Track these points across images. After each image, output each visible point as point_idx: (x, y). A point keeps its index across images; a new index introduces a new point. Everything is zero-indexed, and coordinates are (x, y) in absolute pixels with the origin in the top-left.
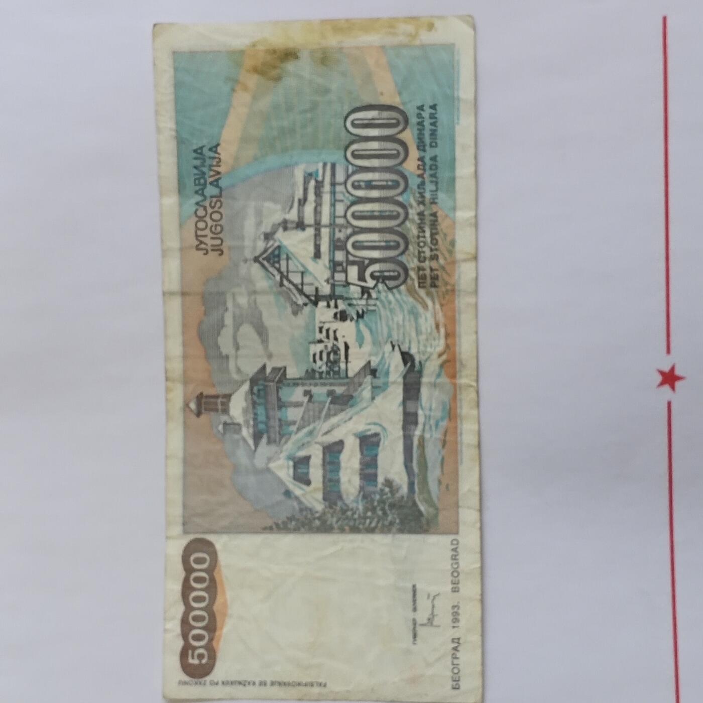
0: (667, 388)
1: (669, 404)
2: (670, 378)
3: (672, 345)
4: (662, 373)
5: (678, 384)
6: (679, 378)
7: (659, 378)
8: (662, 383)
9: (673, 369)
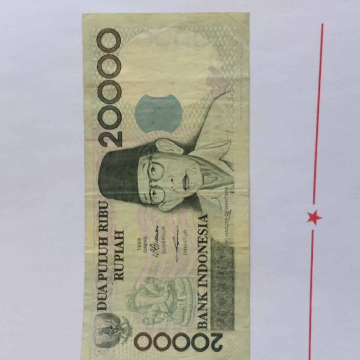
0: (312, 223)
1: (313, 232)
2: (314, 218)
3: (316, 200)
4: (310, 215)
5: (318, 221)
6: (319, 218)
7: (308, 217)
8: (310, 220)
9: (316, 213)
